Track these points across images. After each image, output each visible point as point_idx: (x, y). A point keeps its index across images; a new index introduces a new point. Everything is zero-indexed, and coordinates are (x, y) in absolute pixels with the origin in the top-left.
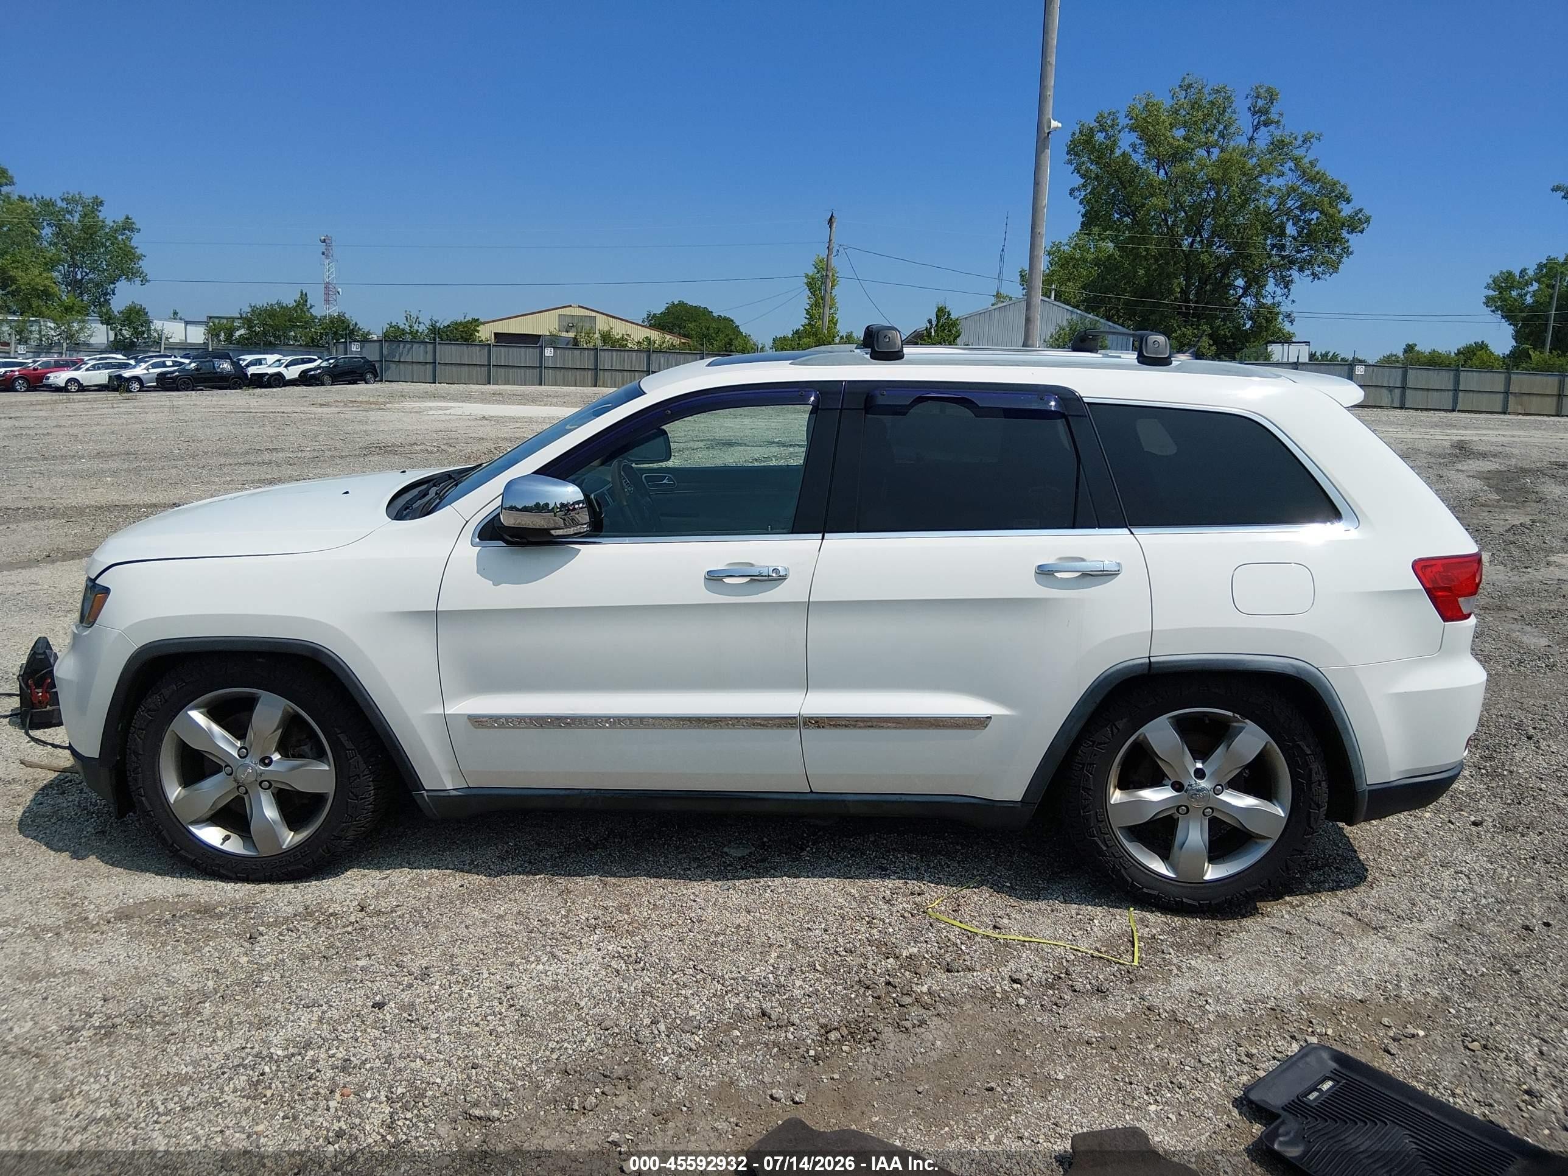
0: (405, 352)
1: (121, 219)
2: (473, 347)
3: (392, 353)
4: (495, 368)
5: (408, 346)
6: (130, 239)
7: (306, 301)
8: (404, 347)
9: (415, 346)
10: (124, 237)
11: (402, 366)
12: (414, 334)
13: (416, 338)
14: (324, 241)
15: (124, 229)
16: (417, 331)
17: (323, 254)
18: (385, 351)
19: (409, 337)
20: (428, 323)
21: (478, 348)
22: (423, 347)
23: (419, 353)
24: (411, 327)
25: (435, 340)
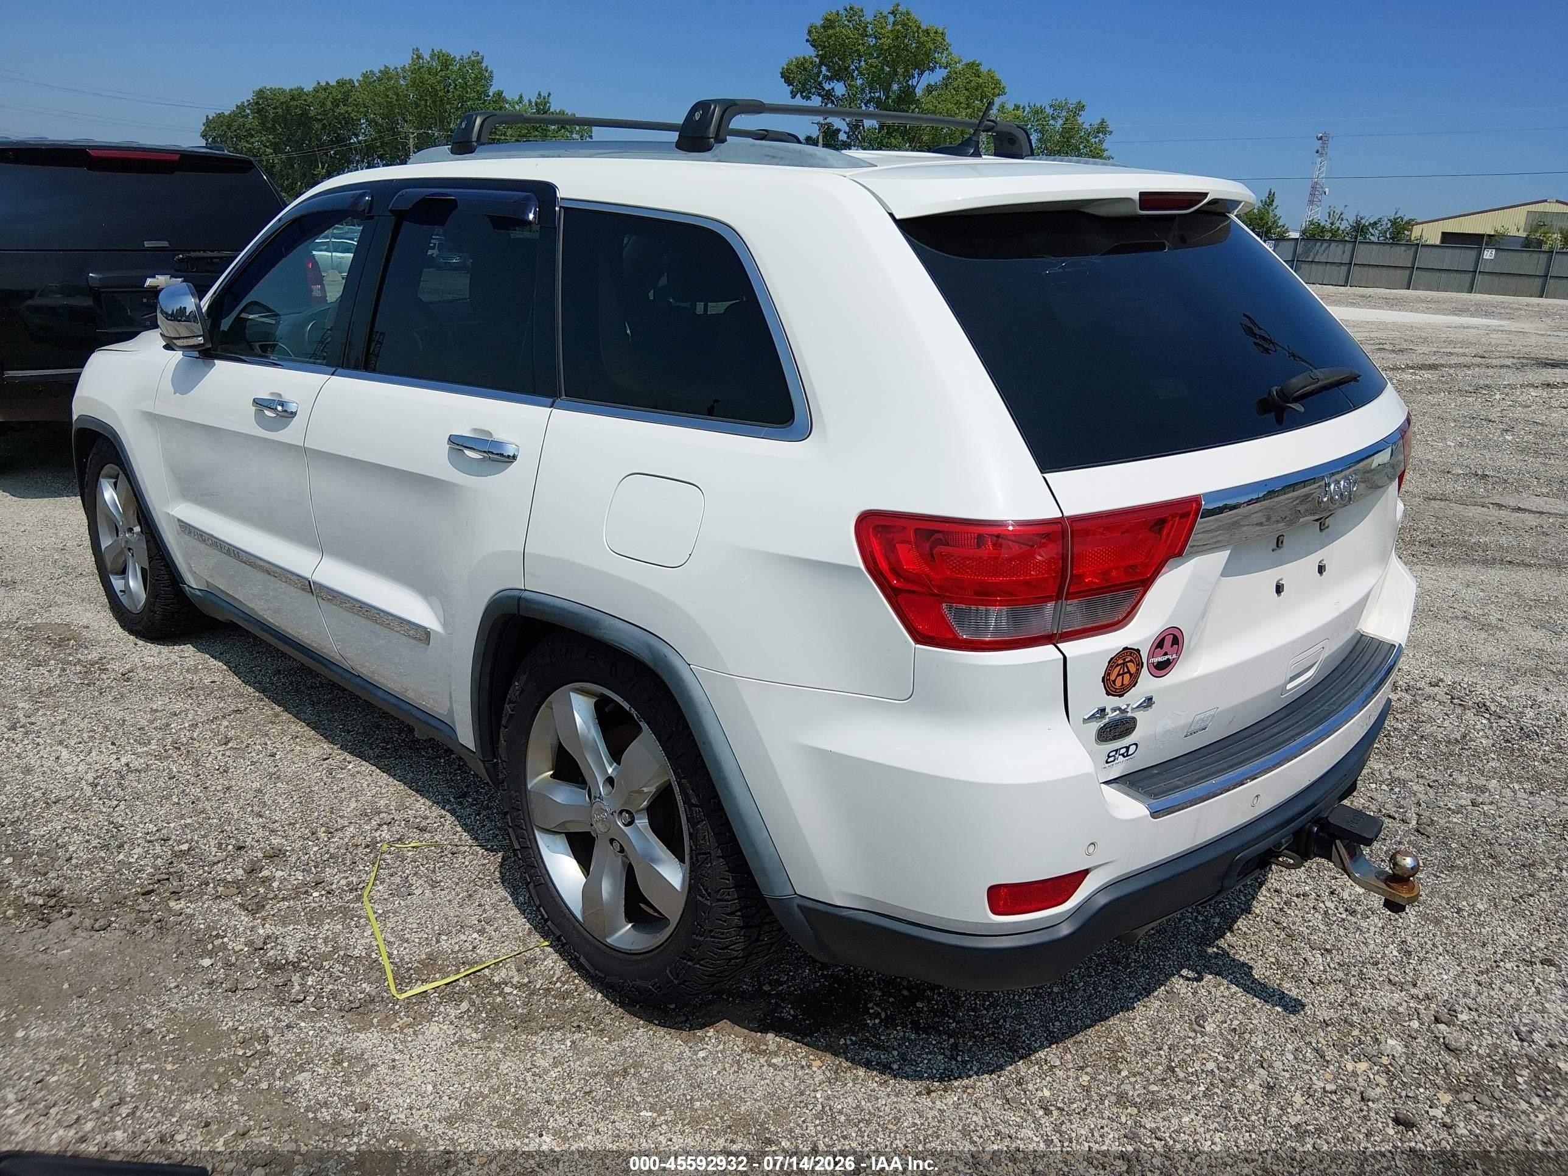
0: (1321, 251)
1: (1096, 122)
2: (1398, 248)
3: (1306, 252)
4: (1419, 272)
5: (1325, 245)
6: (1101, 142)
7: (1273, 201)
8: (1321, 246)
9: (1333, 245)
10: (1097, 140)
11: (1314, 266)
12: (1335, 233)
13: (1335, 237)
14: (1321, 138)
15: (1098, 132)
16: (1339, 228)
17: (1317, 152)
18: (1299, 250)
19: (1328, 236)
20: (1352, 220)
21: (1403, 248)
22: (1341, 246)
23: (1337, 252)
24: (1332, 224)
25: (1356, 238)
